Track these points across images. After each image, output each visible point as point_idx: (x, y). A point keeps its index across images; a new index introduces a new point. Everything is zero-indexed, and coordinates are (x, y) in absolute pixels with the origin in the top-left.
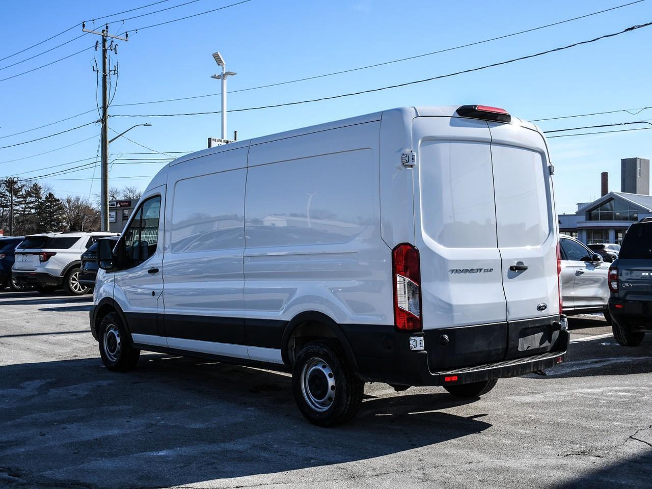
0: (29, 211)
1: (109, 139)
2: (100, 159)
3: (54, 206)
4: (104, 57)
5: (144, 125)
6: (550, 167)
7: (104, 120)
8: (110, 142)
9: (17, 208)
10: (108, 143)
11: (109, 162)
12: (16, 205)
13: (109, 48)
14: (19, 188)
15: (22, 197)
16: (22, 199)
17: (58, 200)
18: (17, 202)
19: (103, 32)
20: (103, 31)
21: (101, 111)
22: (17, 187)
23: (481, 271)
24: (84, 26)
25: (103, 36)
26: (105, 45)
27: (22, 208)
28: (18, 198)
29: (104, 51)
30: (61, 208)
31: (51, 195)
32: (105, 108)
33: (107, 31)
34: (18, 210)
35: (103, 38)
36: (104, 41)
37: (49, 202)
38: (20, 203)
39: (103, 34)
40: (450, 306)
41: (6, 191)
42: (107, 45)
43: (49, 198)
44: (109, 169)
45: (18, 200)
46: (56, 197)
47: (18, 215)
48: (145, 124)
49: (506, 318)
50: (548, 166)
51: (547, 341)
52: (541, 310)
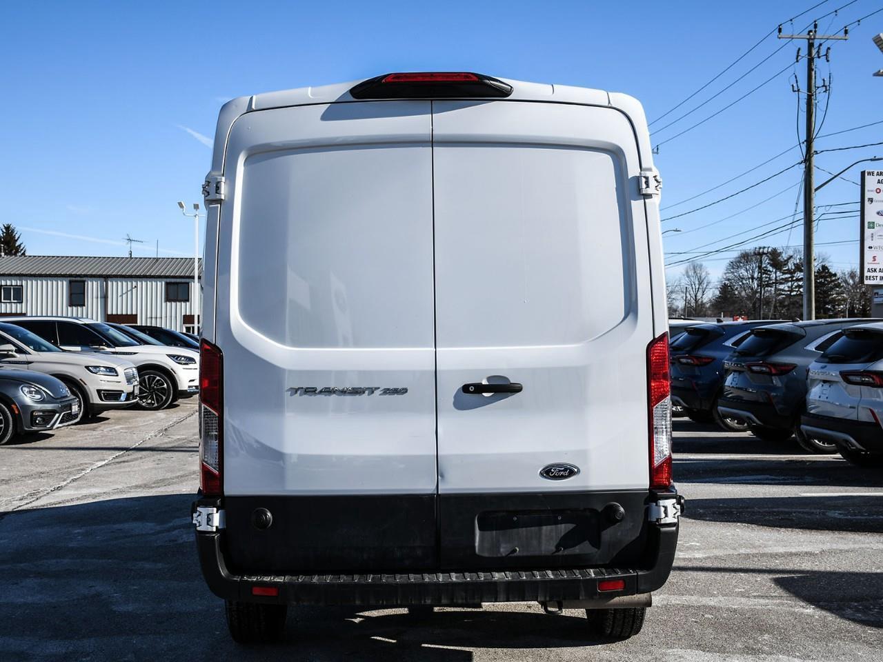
0: (797, 291)
1: (814, 186)
2: (802, 216)
3: (830, 282)
4: (810, 69)
5: (871, 160)
6: (638, 179)
7: (808, 160)
8: (816, 190)
9: (781, 287)
10: (813, 191)
11: (814, 218)
12: (781, 283)
13: (816, 56)
14: (785, 261)
15: (789, 271)
16: (789, 276)
17: (835, 275)
18: (782, 279)
19: (809, 34)
20: (811, 31)
21: (804, 147)
22: (782, 260)
23: (373, 392)
24: (780, 30)
25: (809, 39)
26: (812, 53)
27: (789, 287)
28: (784, 273)
29: (811, 61)
30: (838, 286)
31: (824, 268)
32: (809, 141)
33: (815, 31)
34: (783, 290)
35: (809, 42)
36: (811, 46)
37: (822, 277)
38: (786, 280)
39: (808, 37)
40: (279, 456)
41: (768, 266)
42: (814, 52)
43: (822, 272)
44: (814, 229)
45: (784, 277)
46: (832, 271)
47: (784, 296)
48: (873, 158)
49: (435, 487)
50: (629, 177)
51: (587, 543)
52: (555, 478)
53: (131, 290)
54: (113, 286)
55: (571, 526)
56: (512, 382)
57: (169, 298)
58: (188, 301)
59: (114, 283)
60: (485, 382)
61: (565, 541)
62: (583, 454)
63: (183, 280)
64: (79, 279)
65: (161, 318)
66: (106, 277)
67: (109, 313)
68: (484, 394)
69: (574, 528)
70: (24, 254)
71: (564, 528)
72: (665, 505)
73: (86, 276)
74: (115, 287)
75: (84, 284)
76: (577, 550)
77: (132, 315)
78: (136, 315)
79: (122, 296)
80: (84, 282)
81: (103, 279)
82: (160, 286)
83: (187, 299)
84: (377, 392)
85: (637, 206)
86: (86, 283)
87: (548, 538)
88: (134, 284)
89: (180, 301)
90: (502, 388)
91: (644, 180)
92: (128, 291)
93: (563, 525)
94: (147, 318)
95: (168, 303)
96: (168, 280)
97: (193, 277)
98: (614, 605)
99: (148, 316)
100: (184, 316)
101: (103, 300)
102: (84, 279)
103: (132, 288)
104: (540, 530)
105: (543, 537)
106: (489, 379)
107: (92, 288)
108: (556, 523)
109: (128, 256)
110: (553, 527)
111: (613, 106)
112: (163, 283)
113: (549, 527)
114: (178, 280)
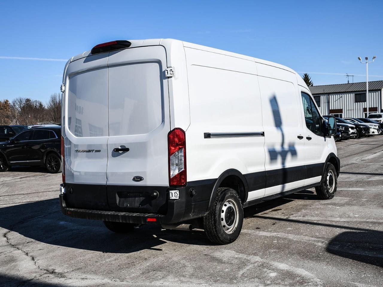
49: (106, 183)
50: (163, 71)
51: (148, 204)
52: (136, 181)
53: (340, 99)
54: (332, 97)
55: (144, 198)
56: (127, 147)
57: (356, 101)
58: (366, 102)
59: (332, 96)
60: (120, 148)
61: (142, 203)
62: (145, 173)
63: (363, 92)
64: (317, 95)
65: (353, 110)
66: (329, 94)
67: (330, 109)
68: (120, 152)
69: (145, 199)
70: (312, 85)
71: (142, 199)
72: (172, 192)
73: (320, 94)
74: (333, 98)
75: (320, 98)
76: (145, 207)
77: (340, 109)
78: (342, 109)
79: (336, 101)
80: (320, 96)
81: (327, 95)
82: (352, 96)
83: (365, 101)
84: (94, 151)
85: (165, 81)
86: (320, 97)
87: (137, 202)
88: (341, 96)
89: (362, 102)
90: (125, 150)
91: (166, 72)
92: (338, 99)
93: (142, 198)
94: (347, 110)
95: (356, 103)
96: (356, 93)
97: (366, 91)
98: (177, 228)
99: (347, 109)
100: (364, 108)
101: (328, 103)
102: (320, 95)
103: (340, 98)
104: (135, 199)
105: (136, 201)
106: (121, 146)
107: (323, 99)
108: (140, 197)
109: (347, 83)
110: (139, 198)
111: (161, 45)
112: (354, 94)
113: (138, 198)
114: (360, 93)
